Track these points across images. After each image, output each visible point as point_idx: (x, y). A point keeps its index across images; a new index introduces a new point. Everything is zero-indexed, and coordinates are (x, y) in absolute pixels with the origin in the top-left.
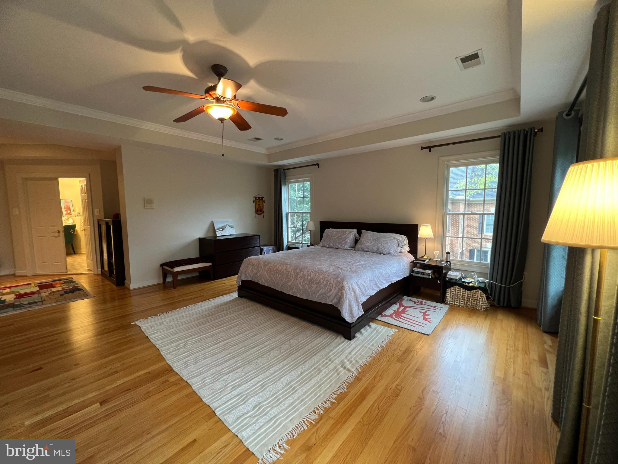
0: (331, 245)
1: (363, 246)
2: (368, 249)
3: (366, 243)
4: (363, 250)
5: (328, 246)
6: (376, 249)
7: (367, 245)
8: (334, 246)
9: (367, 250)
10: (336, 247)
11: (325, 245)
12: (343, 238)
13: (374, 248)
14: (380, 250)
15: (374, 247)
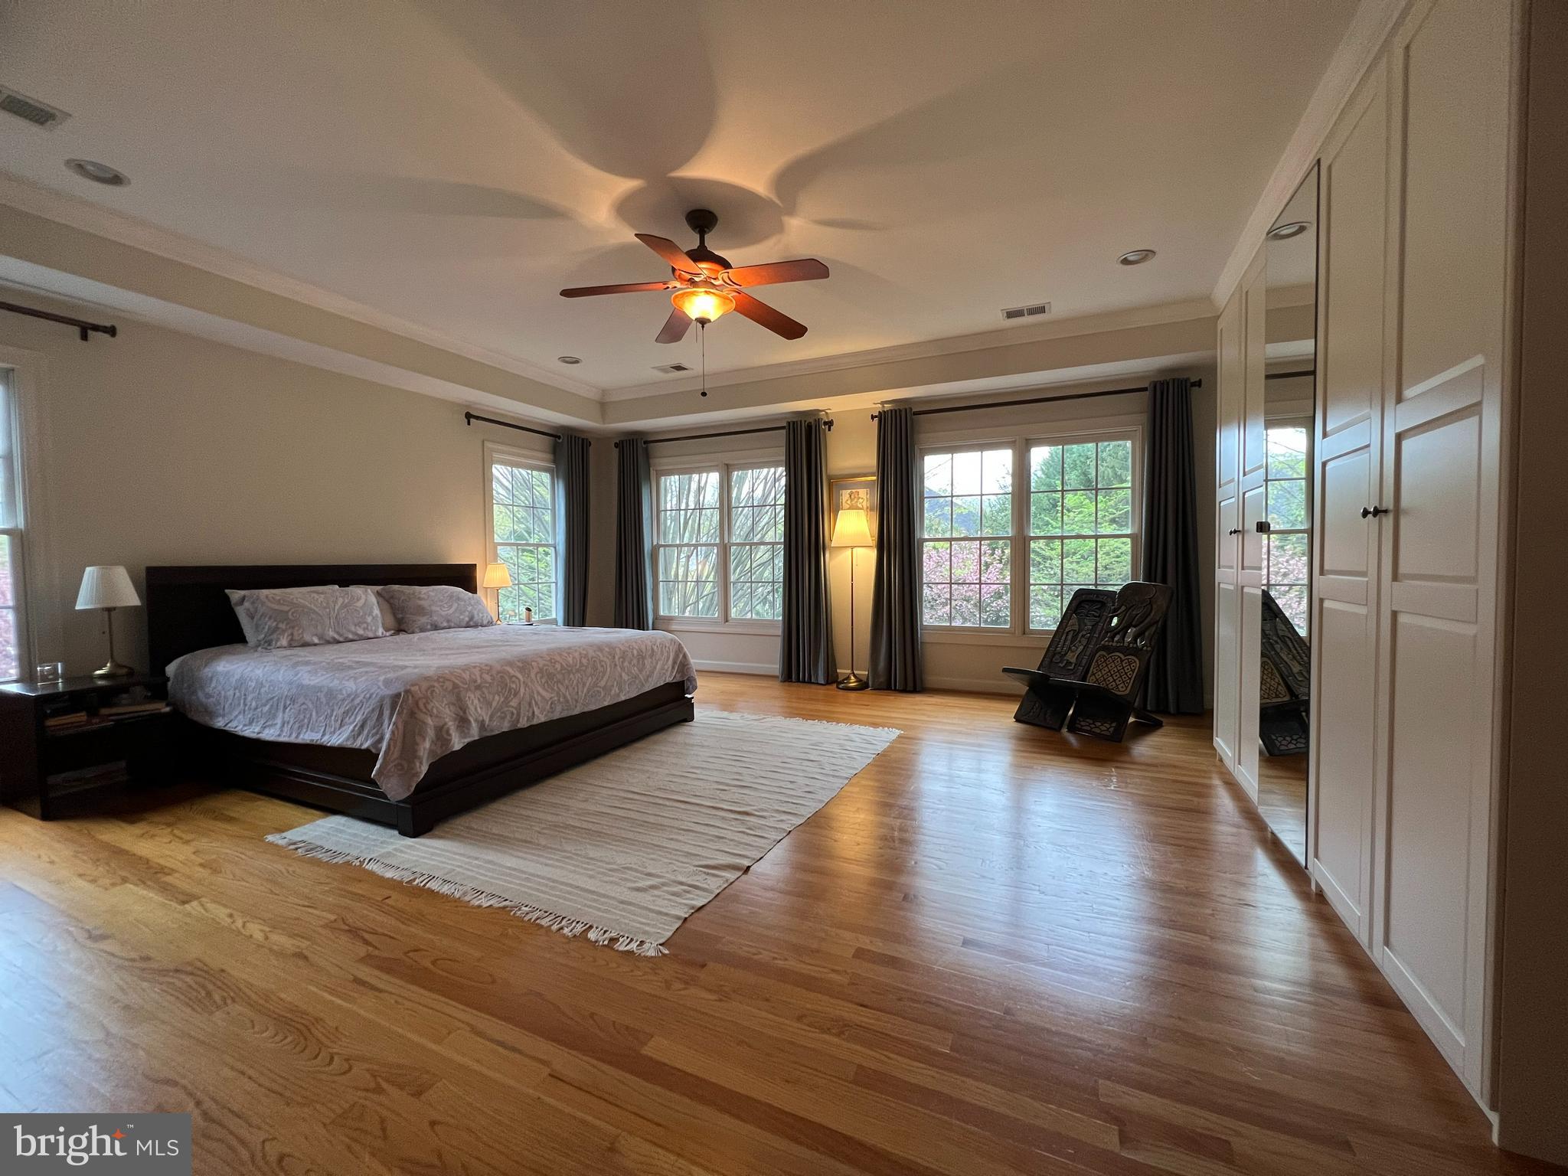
0: (331, 633)
1: (435, 618)
2: (448, 621)
3: (438, 609)
4: (436, 626)
5: (316, 640)
6: (467, 619)
7: (443, 613)
8: (341, 635)
9: (445, 624)
10: (351, 636)
11: (307, 638)
12: (361, 608)
13: (462, 617)
14: (476, 618)
15: (461, 614)
